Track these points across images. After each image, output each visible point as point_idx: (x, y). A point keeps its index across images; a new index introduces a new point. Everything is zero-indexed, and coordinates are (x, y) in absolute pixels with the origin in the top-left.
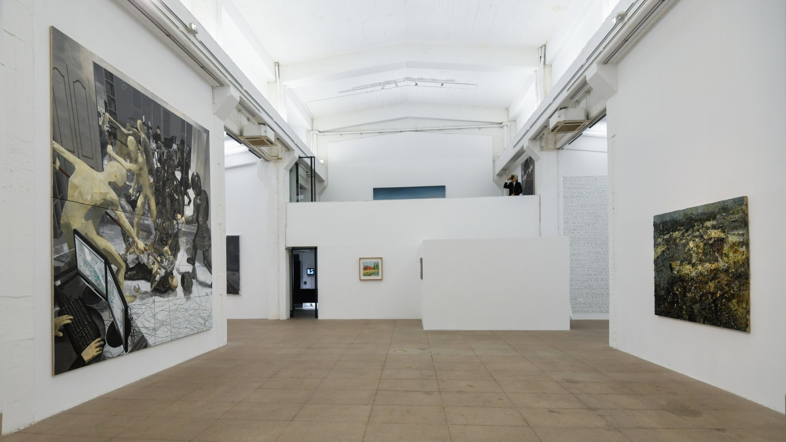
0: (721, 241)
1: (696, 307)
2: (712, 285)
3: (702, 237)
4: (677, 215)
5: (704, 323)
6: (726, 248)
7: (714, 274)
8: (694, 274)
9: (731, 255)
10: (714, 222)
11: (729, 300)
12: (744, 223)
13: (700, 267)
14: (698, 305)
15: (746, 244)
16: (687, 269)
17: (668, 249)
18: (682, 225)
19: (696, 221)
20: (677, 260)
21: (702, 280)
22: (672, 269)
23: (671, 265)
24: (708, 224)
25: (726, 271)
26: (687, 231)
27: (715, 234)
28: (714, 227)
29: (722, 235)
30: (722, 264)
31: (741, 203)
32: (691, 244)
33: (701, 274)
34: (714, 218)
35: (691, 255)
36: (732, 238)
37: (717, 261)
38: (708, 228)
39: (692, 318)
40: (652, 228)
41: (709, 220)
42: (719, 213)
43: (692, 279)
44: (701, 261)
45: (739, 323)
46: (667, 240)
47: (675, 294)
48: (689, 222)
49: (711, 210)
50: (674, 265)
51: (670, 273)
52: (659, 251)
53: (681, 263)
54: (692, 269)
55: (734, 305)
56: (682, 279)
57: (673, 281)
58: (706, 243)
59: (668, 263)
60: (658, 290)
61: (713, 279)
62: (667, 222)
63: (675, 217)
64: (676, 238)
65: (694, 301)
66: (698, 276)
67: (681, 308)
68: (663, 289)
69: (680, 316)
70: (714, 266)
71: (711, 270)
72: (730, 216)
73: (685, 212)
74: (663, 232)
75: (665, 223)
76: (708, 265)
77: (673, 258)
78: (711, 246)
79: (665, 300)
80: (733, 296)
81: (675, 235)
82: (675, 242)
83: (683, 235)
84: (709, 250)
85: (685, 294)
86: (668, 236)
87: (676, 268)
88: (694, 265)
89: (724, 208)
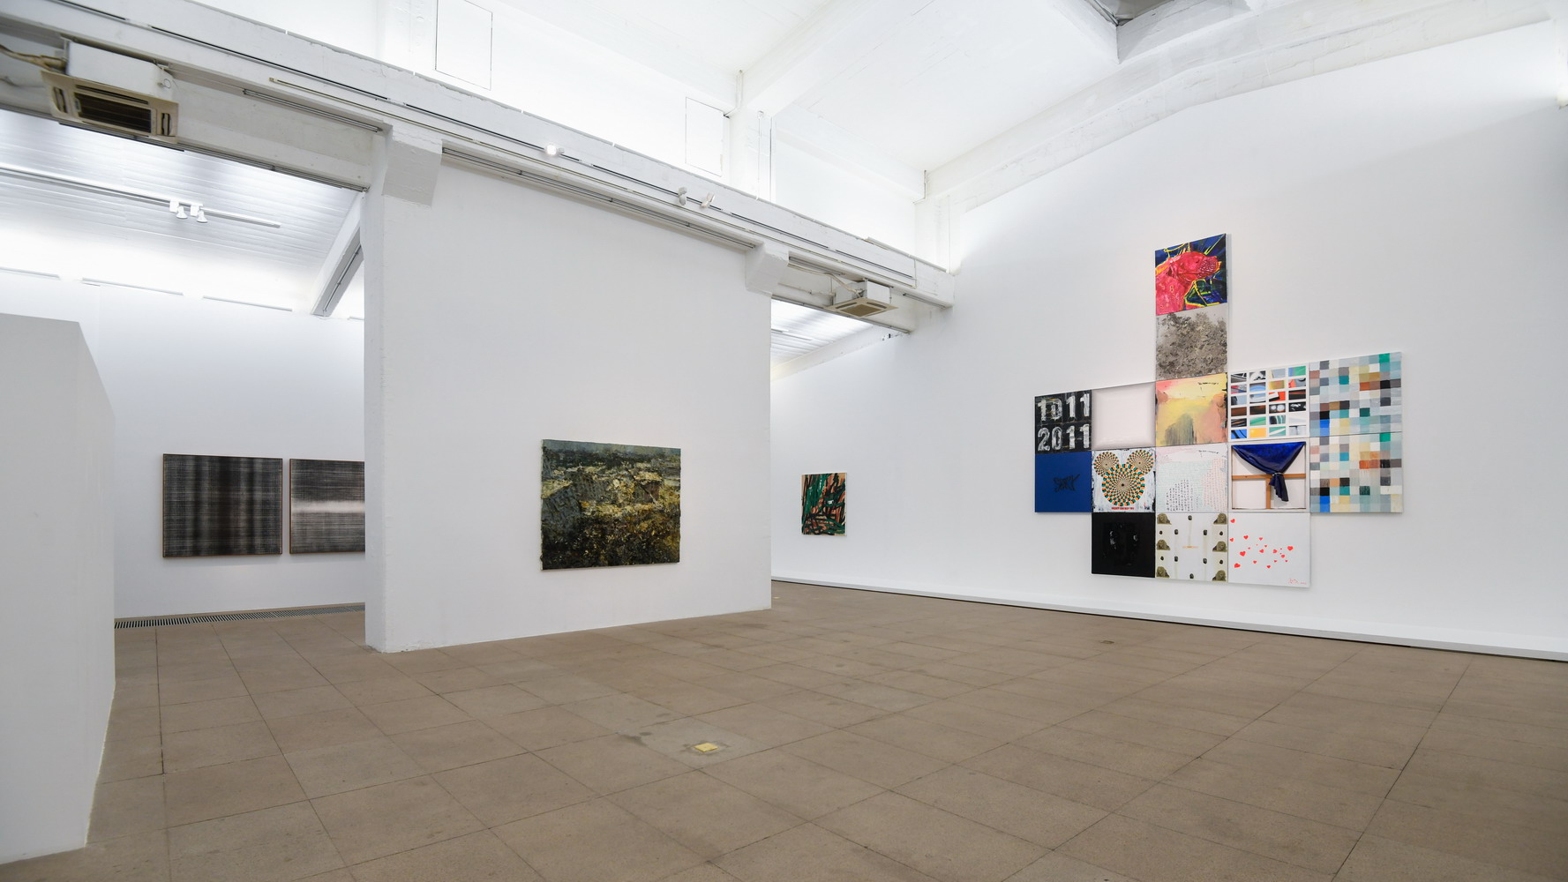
0: (657, 484)
1: (620, 551)
2: (645, 525)
3: (632, 477)
4: (594, 448)
5: (631, 564)
6: (661, 491)
7: (647, 515)
8: (619, 515)
9: (667, 497)
10: (649, 466)
11: (663, 537)
12: (676, 471)
13: (629, 508)
14: (623, 547)
15: (678, 488)
16: (608, 510)
17: (575, 485)
18: (601, 460)
19: (623, 459)
20: (590, 499)
21: (630, 520)
22: (582, 510)
23: (579, 504)
24: (639, 465)
25: (662, 511)
26: (609, 468)
27: (649, 476)
28: (648, 470)
29: (658, 479)
30: (657, 504)
31: (676, 453)
32: (616, 483)
33: (630, 515)
34: (649, 461)
35: (616, 495)
36: (669, 483)
37: (651, 501)
38: (640, 469)
39: (614, 561)
40: (540, 453)
41: (642, 462)
42: (654, 457)
43: (617, 520)
44: (630, 502)
45: (672, 557)
46: (572, 474)
47: (586, 539)
48: (614, 458)
49: (645, 453)
50: (586, 505)
51: (578, 515)
52: (557, 486)
53: (599, 502)
54: (616, 509)
55: (668, 541)
56: (598, 521)
57: (583, 523)
58: (638, 484)
59: (573, 502)
60: (551, 536)
61: (644, 520)
62: (573, 453)
63: (588, 449)
64: (591, 474)
65: (617, 543)
66: (625, 516)
67: (598, 554)
68: (563, 535)
69: (594, 563)
70: (646, 507)
71: (644, 511)
72: (667, 462)
73: (607, 447)
74: (564, 464)
75: (569, 453)
76: (639, 506)
77: (585, 496)
78: (644, 487)
79: (564, 548)
80: (668, 533)
81: (589, 469)
82: (588, 478)
83: (603, 471)
84: (641, 491)
85: (603, 537)
86: (575, 470)
87: (590, 508)
88: (620, 506)
89: (661, 454)
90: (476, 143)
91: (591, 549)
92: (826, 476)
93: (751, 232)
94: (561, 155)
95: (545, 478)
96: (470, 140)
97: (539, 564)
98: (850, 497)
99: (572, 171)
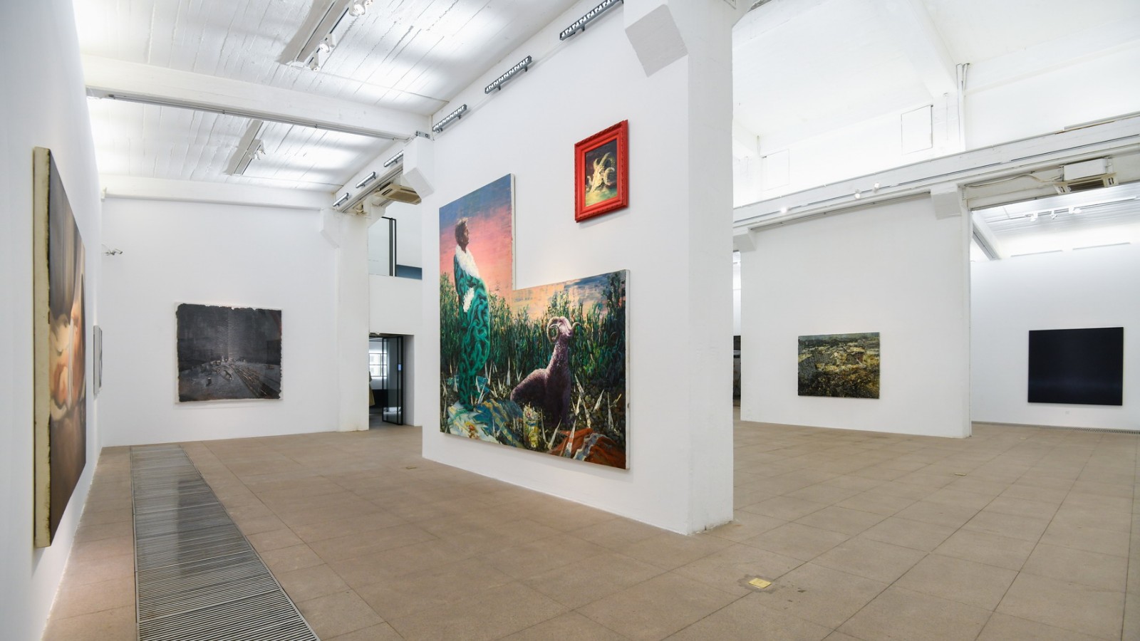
0: (862, 354)
1: (839, 389)
2: (853, 377)
3: (845, 351)
4: (823, 337)
5: (844, 397)
6: (864, 357)
7: (855, 371)
8: (838, 370)
9: (869, 361)
10: (856, 344)
11: (866, 383)
12: (877, 345)
13: (843, 367)
14: (840, 388)
15: (878, 355)
16: (831, 368)
17: (813, 356)
18: (828, 343)
19: (840, 342)
20: (821, 362)
21: (845, 374)
22: (817, 368)
23: (816, 366)
24: (850, 344)
25: (865, 369)
26: (832, 347)
27: (856, 349)
28: (856, 346)
29: (863, 351)
30: (861, 365)
31: (875, 335)
32: (836, 354)
33: (844, 371)
34: (856, 341)
35: (836, 360)
36: (870, 352)
37: (858, 363)
38: (850, 346)
40: (797, 344)
41: (852, 342)
42: (860, 339)
43: (837, 373)
44: (844, 364)
45: (874, 395)
46: (812, 351)
47: (819, 382)
48: (834, 342)
49: (853, 337)
50: (819, 365)
51: (814, 370)
52: (804, 357)
53: (826, 364)
54: (836, 368)
55: (870, 386)
56: (826, 374)
57: (818, 375)
58: (849, 354)
59: (813, 364)
60: (802, 380)
61: (854, 373)
62: (812, 341)
63: (821, 338)
64: (822, 350)
65: (837, 385)
66: (841, 372)
67: (825, 390)
68: (808, 380)
69: (824, 394)
70: (855, 366)
71: (853, 369)
72: (871, 341)
73: (830, 337)
74: (808, 346)
75: (809, 341)
76: (850, 366)
77: (819, 361)
78: (853, 356)
79: (808, 386)
80: (870, 381)
81: (820, 348)
82: (820, 352)
83: (828, 349)
84: (851, 358)
85: (829, 382)
86: (813, 349)
87: (821, 367)
88: (838, 366)
89: (864, 337)
91: (822, 387)
94: (790, 210)
95: (800, 354)
97: (798, 393)
99: (797, 213)
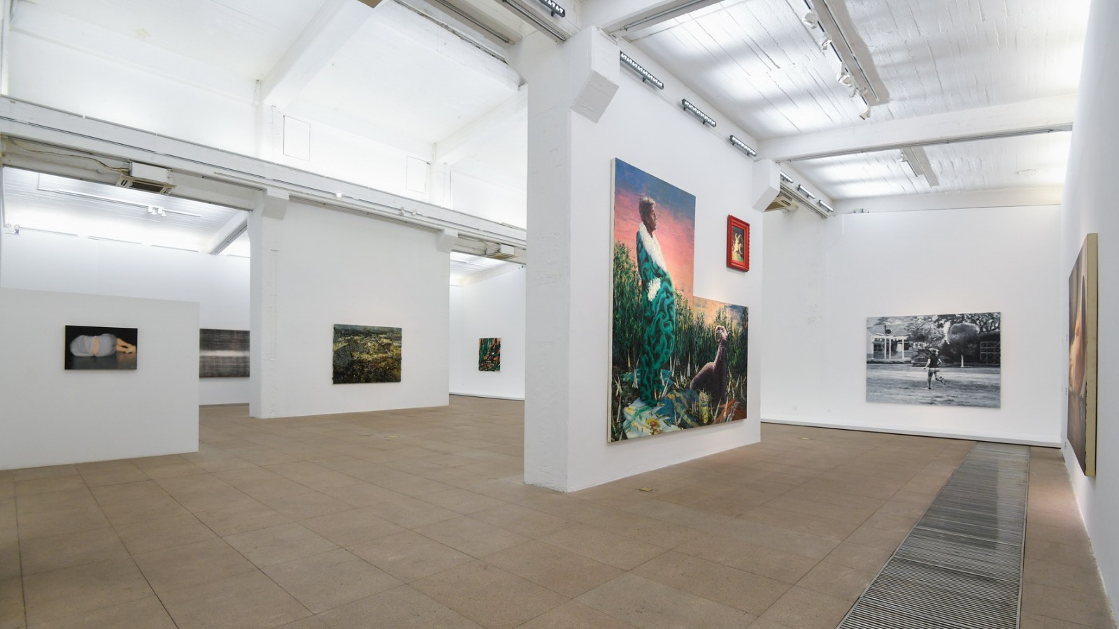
0: (389, 344)
1: (371, 376)
2: (383, 364)
3: (377, 341)
4: (358, 328)
5: (376, 382)
6: (392, 348)
7: (385, 359)
8: (370, 359)
9: (395, 350)
10: (385, 336)
11: (393, 370)
12: (400, 338)
13: (375, 356)
14: (373, 374)
15: (400, 347)
16: (365, 356)
17: (349, 345)
18: (362, 333)
19: (373, 333)
20: (357, 351)
21: (376, 362)
22: (352, 356)
23: (351, 354)
24: (381, 336)
25: (392, 358)
26: (366, 337)
27: (386, 341)
28: (385, 338)
29: (390, 342)
30: (390, 354)
31: (400, 330)
32: (369, 344)
33: (376, 359)
34: (386, 334)
35: (369, 350)
36: (395, 344)
37: (387, 353)
38: (381, 338)
39: (368, 381)
40: (333, 330)
41: (382, 334)
42: (388, 332)
43: (369, 361)
44: (376, 353)
45: (397, 379)
46: (348, 340)
47: (354, 370)
48: (368, 333)
49: (383, 330)
50: (354, 354)
51: (350, 359)
52: (340, 346)
53: (361, 353)
54: (369, 356)
55: (395, 372)
56: (360, 362)
57: (353, 362)
58: (380, 345)
59: (348, 353)
60: (338, 368)
61: (383, 361)
62: (348, 330)
63: (356, 328)
64: (357, 340)
65: (369, 372)
66: (373, 360)
67: (360, 377)
68: (343, 368)
69: (358, 381)
70: (384, 355)
71: (383, 357)
72: (395, 334)
73: (365, 328)
74: (344, 335)
75: (345, 330)
76: (380, 355)
77: (354, 350)
78: (383, 346)
79: (343, 374)
80: (395, 368)
81: (356, 338)
82: (355, 342)
83: (363, 339)
84: (382, 348)
85: (363, 369)
86: (349, 338)
87: (356, 356)
88: (371, 355)
89: (392, 330)
90: (305, 193)
91: (356, 375)
92: (491, 339)
93: (438, 225)
94: (344, 196)
95: (335, 342)
96: (302, 193)
97: (332, 381)
98: (503, 351)
99: (349, 203)
